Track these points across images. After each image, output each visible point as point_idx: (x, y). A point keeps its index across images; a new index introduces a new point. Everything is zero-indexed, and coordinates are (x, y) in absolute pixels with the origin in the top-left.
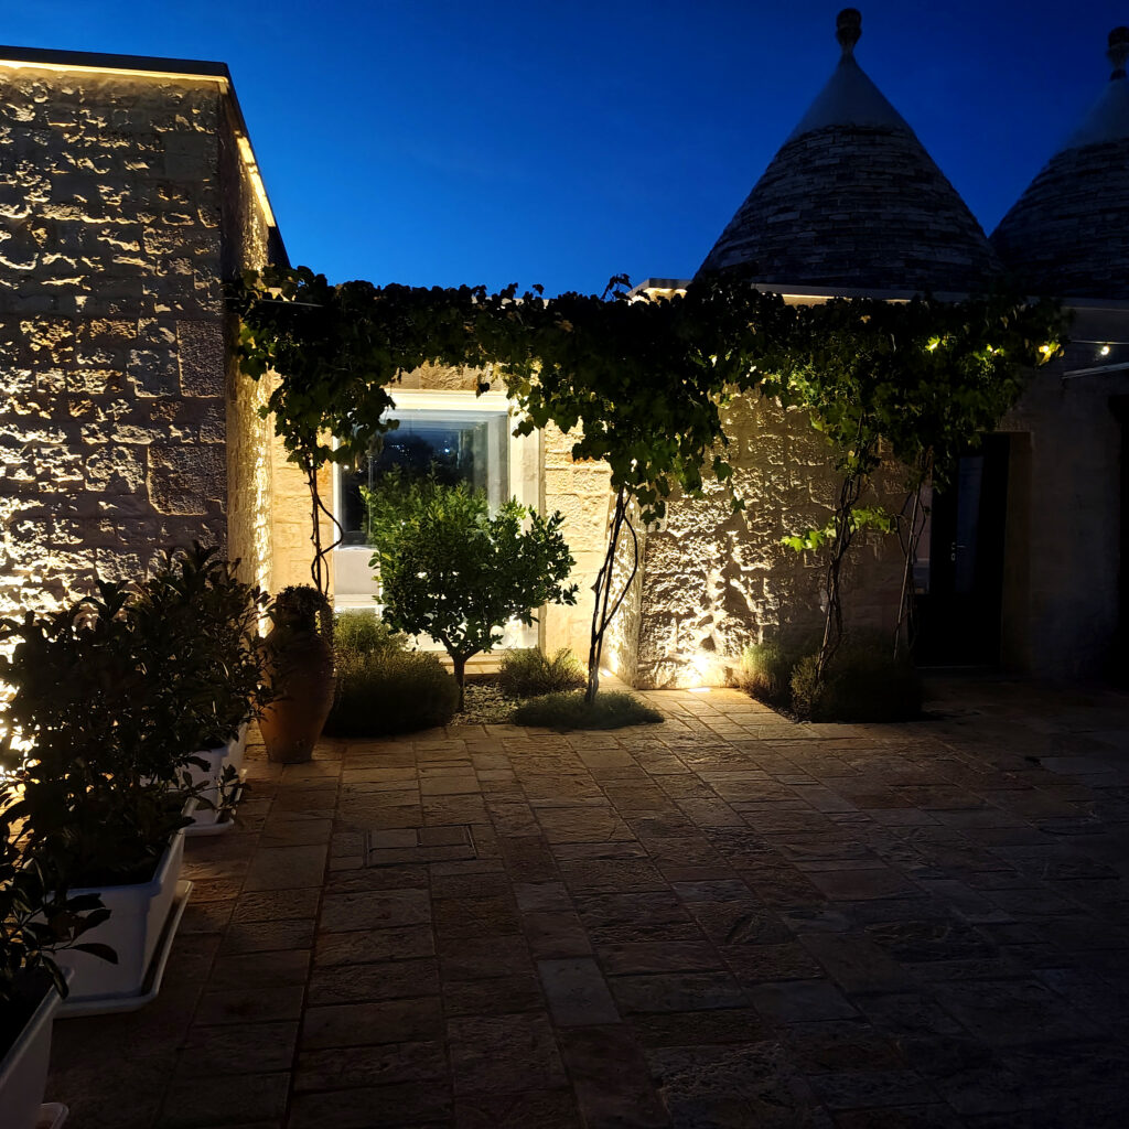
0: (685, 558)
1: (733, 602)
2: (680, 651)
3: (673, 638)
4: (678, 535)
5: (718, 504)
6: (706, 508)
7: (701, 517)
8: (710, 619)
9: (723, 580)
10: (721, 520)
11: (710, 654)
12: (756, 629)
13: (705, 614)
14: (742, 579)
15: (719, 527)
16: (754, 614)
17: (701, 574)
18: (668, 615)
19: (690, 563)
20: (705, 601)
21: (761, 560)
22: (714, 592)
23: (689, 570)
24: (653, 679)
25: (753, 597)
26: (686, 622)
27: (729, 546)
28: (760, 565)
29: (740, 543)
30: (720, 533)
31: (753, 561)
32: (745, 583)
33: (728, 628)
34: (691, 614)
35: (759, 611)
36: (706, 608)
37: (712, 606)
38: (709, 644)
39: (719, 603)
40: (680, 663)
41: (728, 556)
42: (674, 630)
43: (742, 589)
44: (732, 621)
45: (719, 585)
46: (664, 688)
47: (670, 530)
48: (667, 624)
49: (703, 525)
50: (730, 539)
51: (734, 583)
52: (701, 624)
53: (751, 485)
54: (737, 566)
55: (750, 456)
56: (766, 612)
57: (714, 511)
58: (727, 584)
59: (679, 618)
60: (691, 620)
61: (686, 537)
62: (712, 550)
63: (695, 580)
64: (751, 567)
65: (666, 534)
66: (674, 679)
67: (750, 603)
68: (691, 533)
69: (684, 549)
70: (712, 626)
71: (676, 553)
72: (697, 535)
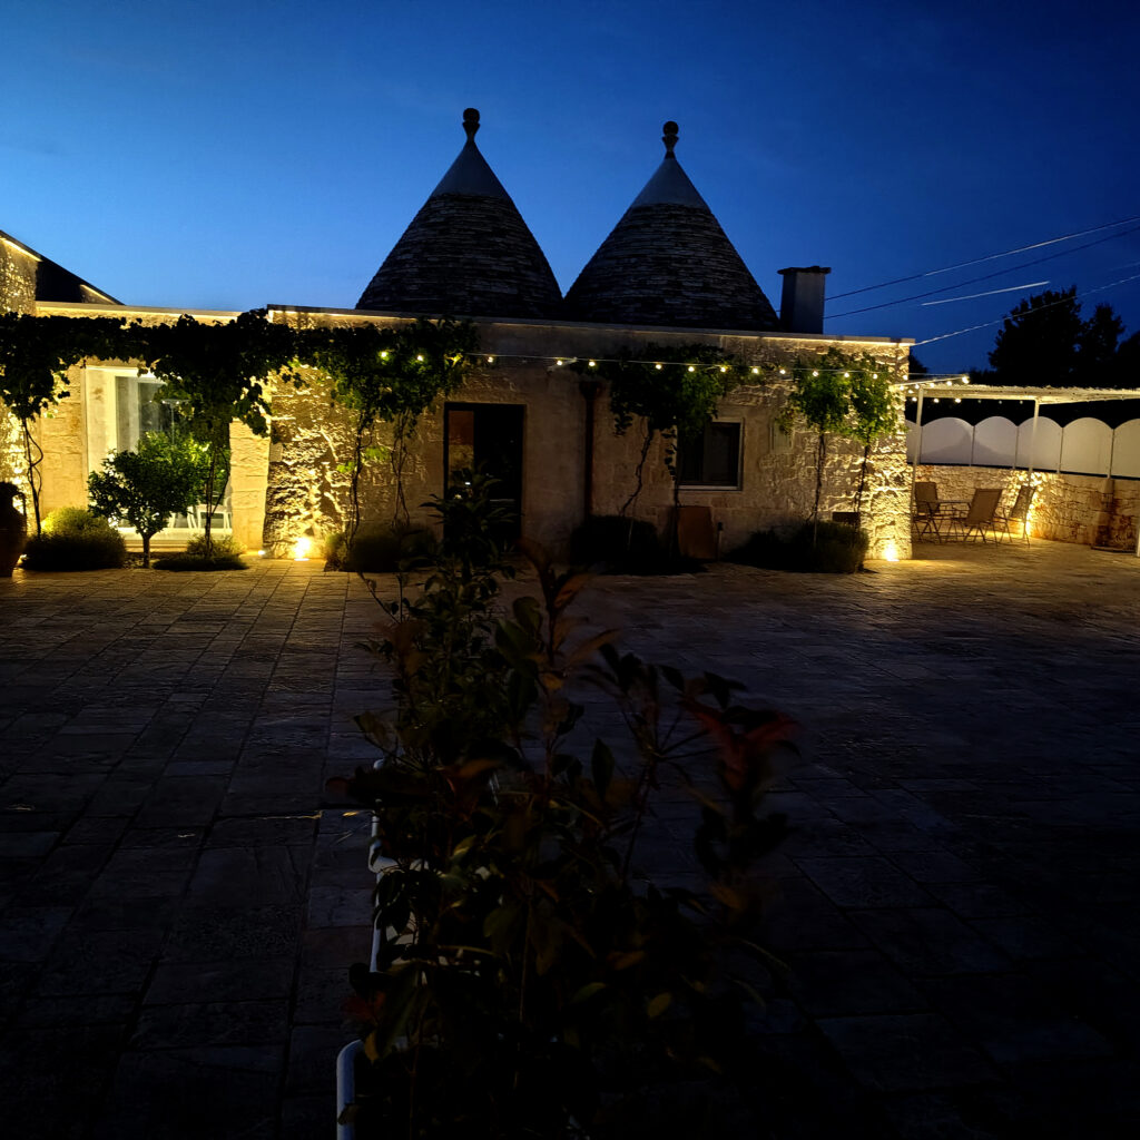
0: (294, 478)
1: (326, 506)
2: (290, 536)
3: (286, 528)
4: (290, 463)
5: (316, 445)
6: (308, 448)
7: (305, 453)
8: (311, 517)
9: (319, 492)
10: (318, 455)
11: (311, 538)
12: (341, 523)
13: (308, 513)
14: (332, 492)
15: (317, 459)
16: (340, 514)
17: (305, 489)
18: (283, 513)
19: (298, 482)
20: (308, 505)
21: (344, 480)
22: (314, 500)
23: (296, 486)
24: (272, 553)
25: (339, 504)
26: (295, 518)
27: (323, 471)
28: (344, 484)
29: (331, 470)
30: (317, 463)
31: (339, 481)
32: (334, 495)
33: (323, 522)
34: (298, 513)
35: (343, 512)
36: (308, 509)
37: (312, 508)
38: (310, 532)
39: (317, 507)
40: (290, 543)
41: (323, 478)
42: (286, 523)
43: (332, 498)
44: (326, 518)
45: (317, 496)
46: (280, 558)
47: (284, 461)
48: (282, 519)
49: (307, 458)
50: (324, 467)
51: (326, 494)
52: (305, 519)
53: (339, 434)
54: (329, 483)
55: (338, 416)
56: (347, 513)
57: (313, 450)
58: (322, 495)
59: (290, 515)
60: (298, 516)
61: (295, 465)
62: (313, 473)
63: (301, 492)
64: (338, 485)
65: (282, 463)
66: (286, 553)
67: (337, 508)
68: (298, 463)
69: (293, 473)
70: (311, 520)
71: (287, 475)
72: (302, 464)
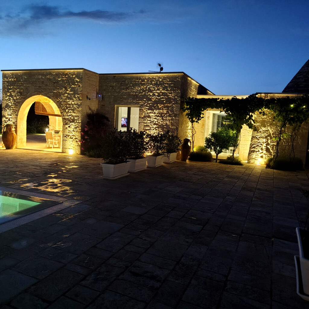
0: (259, 141)
1: (267, 150)
2: (256, 157)
3: (255, 155)
4: (258, 137)
5: (266, 132)
6: (264, 133)
7: (263, 134)
8: (262, 152)
9: (266, 146)
10: (267, 135)
11: (262, 159)
12: (272, 155)
13: (262, 151)
14: (270, 146)
15: (266, 136)
16: (272, 152)
17: (261, 144)
18: (254, 151)
19: (260, 142)
20: (262, 149)
21: (274, 143)
22: (264, 148)
23: (259, 143)
24: (250, 162)
25: (272, 149)
26: (258, 153)
27: (268, 140)
28: (274, 144)
29: (270, 139)
30: (266, 137)
31: (272, 143)
32: (270, 147)
33: (266, 154)
34: (259, 151)
35: (273, 152)
36: (262, 150)
37: (263, 150)
38: (262, 157)
39: (265, 150)
40: (256, 159)
41: (267, 141)
42: (255, 154)
44: (267, 153)
45: (265, 147)
46: (252, 163)
47: (256, 136)
48: (254, 152)
49: (263, 136)
50: (268, 139)
52: (261, 153)
53: (273, 129)
54: (269, 143)
55: (274, 124)
56: (274, 152)
57: (265, 133)
58: (267, 146)
59: (256, 152)
61: (259, 138)
62: (264, 140)
63: (261, 145)
64: (272, 144)
65: (255, 137)
66: (254, 162)
67: (271, 151)
68: (260, 137)
69: (258, 140)
70: (263, 154)
71: (257, 140)
